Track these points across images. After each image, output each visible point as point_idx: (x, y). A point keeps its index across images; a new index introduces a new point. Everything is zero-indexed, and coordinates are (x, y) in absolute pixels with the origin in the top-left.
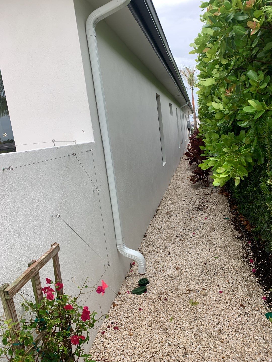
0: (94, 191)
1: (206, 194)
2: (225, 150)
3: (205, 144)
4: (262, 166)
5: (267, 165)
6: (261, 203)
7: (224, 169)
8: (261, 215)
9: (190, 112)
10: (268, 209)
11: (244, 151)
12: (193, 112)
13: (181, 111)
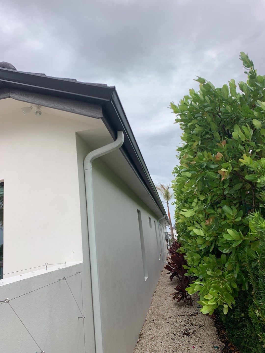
0: (79, 318)
1: (190, 315)
2: (209, 273)
3: (188, 264)
4: (247, 292)
5: (253, 293)
6: (251, 332)
7: (211, 295)
8: (254, 347)
9: (167, 224)
10: (260, 340)
11: (228, 276)
12: (170, 223)
13: (159, 224)
